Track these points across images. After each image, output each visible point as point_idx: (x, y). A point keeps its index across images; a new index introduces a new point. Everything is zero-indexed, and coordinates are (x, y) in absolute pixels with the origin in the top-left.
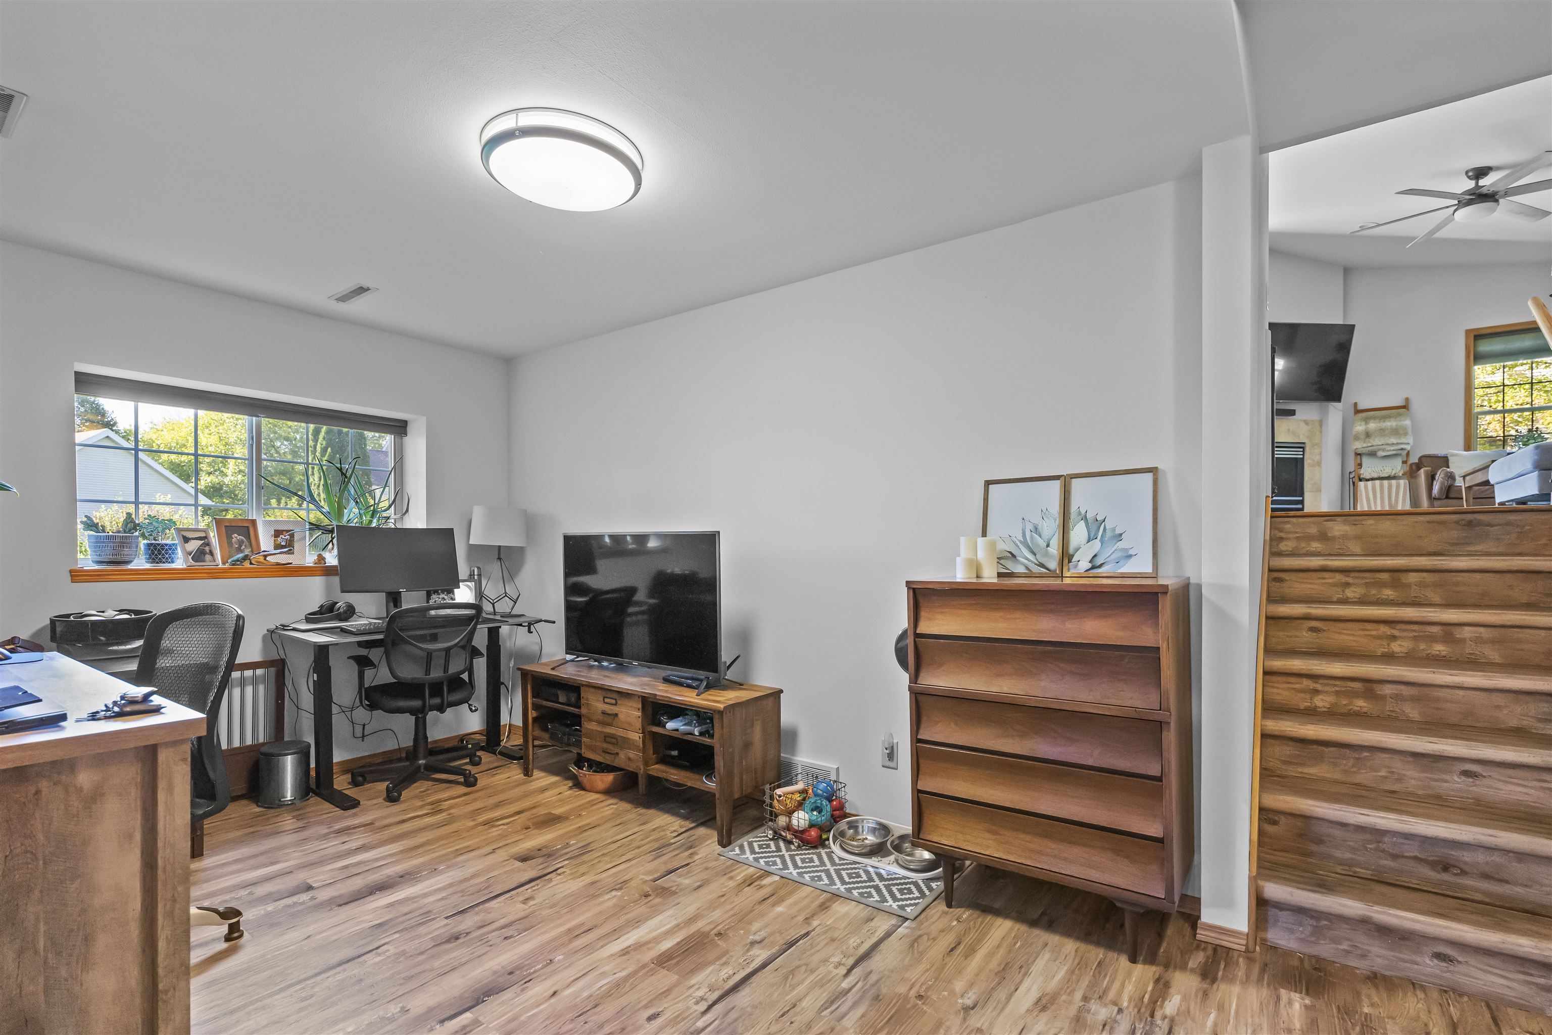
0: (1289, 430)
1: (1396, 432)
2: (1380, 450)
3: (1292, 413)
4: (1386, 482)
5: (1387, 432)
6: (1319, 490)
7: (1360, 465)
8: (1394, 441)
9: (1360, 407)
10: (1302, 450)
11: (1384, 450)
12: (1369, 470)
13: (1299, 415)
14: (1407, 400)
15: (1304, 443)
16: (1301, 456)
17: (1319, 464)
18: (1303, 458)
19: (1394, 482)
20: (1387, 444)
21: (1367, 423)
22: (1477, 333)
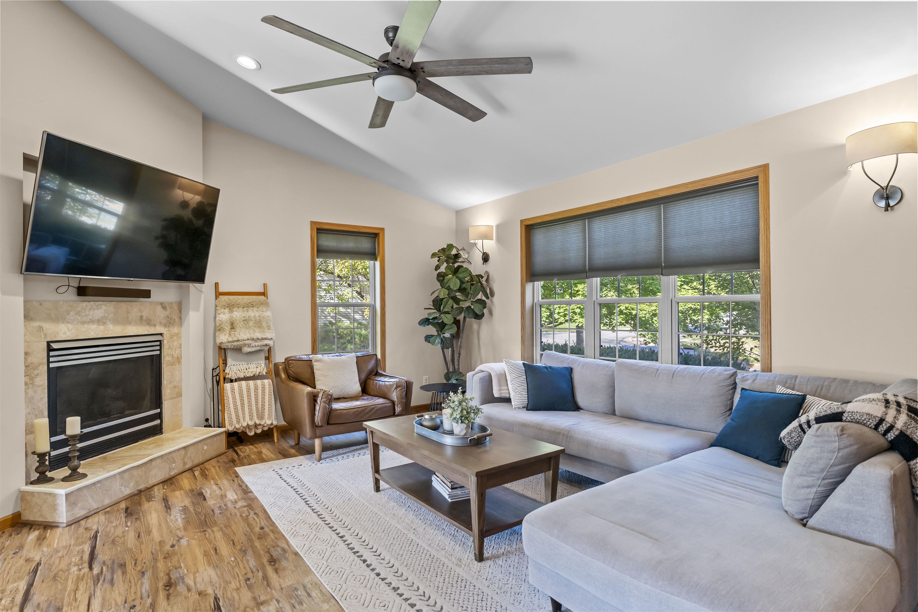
0: (141, 317)
1: (259, 324)
2: (245, 345)
3: (147, 294)
4: (251, 383)
5: (251, 323)
6: (180, 395)
7: (225, 363)
8: (260, 336)
9: (221, 289)
10: (158, 343)
11: (249, 346)
12: (234, 368)
13: (155, 296)
14: (265, 285)
15: (161, 334)
16: (158, 352)
17: (179, 360)
18: (160, 356)
19: (259, 382)
20: (253, 339)
21: (231, 311)
22: (319, 227)
